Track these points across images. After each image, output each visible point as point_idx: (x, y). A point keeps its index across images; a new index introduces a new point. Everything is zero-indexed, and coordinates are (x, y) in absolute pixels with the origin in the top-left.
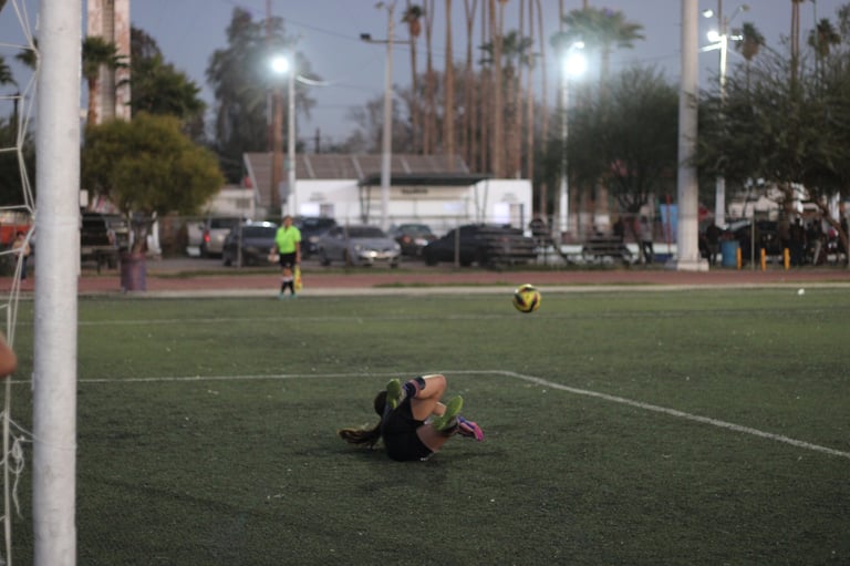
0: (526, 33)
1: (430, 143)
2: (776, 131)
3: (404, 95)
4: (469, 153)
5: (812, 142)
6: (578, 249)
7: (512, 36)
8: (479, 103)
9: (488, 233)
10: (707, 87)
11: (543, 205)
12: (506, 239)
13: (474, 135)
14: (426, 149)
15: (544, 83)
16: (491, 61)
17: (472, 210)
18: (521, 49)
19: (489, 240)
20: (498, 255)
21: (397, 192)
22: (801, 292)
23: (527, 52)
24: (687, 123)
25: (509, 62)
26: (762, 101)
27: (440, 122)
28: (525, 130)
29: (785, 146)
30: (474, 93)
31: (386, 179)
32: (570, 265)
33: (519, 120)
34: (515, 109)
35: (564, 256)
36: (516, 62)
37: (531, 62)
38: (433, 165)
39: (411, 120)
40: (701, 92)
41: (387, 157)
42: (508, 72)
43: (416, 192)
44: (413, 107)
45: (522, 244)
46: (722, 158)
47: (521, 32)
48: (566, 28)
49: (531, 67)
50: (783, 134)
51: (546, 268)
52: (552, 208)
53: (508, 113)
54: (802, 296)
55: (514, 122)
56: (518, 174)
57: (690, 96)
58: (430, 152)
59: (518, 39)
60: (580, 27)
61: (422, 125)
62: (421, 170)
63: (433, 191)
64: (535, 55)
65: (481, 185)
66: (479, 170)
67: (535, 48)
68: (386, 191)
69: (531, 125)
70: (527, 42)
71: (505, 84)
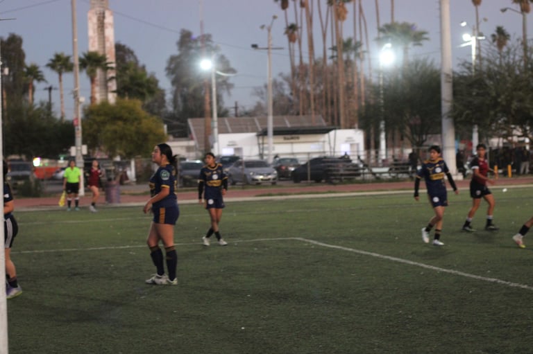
0: (358, 39)
1: (303, 108)
2: (498, 95)
3: (286, 79)
4: (327, 113)
5: (521, 100)
6: (386, 169)
7: (350, 41)
8: (332, 83)
9: (328, 162)
10: (458, 70)
11: (372, 143)
12: (341, 165)
13: (329, 102)
14: (301, 113)
15: (370, 68)
16: (337, 56)
17: (327, 149)
18: (355, 48)
19: (329, 166)
20: (334, 175)
21: (280, 139)
22: (505, 190)
23: (359, 50)
24: (446, 92)
25: (348, 57)
26: (490, 77)
27: (308, 95)
28: (359, 98)
29: (504, 103)
30: (329, 76)
31: (270, 131)
32: (378, 180)
33: (356, 92)
34: (353, 86)
35: (374, 174)
36: (352, 57)
37: (361, 56)
38: (304, 122)
39: (291, 94)
40: (454, 73)
41: (270, 119)
42: (348, 63)
43: (292, 138)
44: (293, 86)
45: (351, 168)
46: (468, 112)
47: (355, 39)
48: (382, 35)
49: (362, 60)
50: (503, 97)
51: (364, 181)
52: (377, 146)
53: (349, 88)
54: (506, 192)
55: (353, 94)
56: (356, 125)
57: (448, 75)
58: (304, 114)
59: (353, 43)
60: (390, 34)
61: (298, 97)
62: (297, 125)
63: (303, 138)
64: (364, 52)
65: (332, 133)
66: (333, 123)
67: (364, 48)
68: (271, 139)
69: (363, 95)
70: (359, 45)
71: (346, 71)
